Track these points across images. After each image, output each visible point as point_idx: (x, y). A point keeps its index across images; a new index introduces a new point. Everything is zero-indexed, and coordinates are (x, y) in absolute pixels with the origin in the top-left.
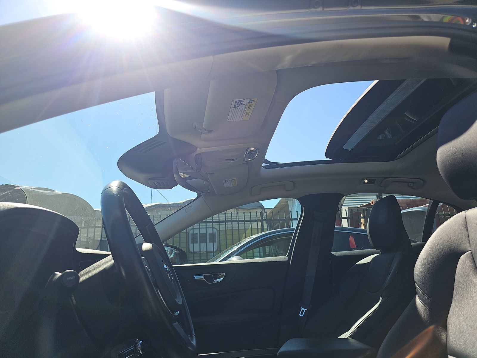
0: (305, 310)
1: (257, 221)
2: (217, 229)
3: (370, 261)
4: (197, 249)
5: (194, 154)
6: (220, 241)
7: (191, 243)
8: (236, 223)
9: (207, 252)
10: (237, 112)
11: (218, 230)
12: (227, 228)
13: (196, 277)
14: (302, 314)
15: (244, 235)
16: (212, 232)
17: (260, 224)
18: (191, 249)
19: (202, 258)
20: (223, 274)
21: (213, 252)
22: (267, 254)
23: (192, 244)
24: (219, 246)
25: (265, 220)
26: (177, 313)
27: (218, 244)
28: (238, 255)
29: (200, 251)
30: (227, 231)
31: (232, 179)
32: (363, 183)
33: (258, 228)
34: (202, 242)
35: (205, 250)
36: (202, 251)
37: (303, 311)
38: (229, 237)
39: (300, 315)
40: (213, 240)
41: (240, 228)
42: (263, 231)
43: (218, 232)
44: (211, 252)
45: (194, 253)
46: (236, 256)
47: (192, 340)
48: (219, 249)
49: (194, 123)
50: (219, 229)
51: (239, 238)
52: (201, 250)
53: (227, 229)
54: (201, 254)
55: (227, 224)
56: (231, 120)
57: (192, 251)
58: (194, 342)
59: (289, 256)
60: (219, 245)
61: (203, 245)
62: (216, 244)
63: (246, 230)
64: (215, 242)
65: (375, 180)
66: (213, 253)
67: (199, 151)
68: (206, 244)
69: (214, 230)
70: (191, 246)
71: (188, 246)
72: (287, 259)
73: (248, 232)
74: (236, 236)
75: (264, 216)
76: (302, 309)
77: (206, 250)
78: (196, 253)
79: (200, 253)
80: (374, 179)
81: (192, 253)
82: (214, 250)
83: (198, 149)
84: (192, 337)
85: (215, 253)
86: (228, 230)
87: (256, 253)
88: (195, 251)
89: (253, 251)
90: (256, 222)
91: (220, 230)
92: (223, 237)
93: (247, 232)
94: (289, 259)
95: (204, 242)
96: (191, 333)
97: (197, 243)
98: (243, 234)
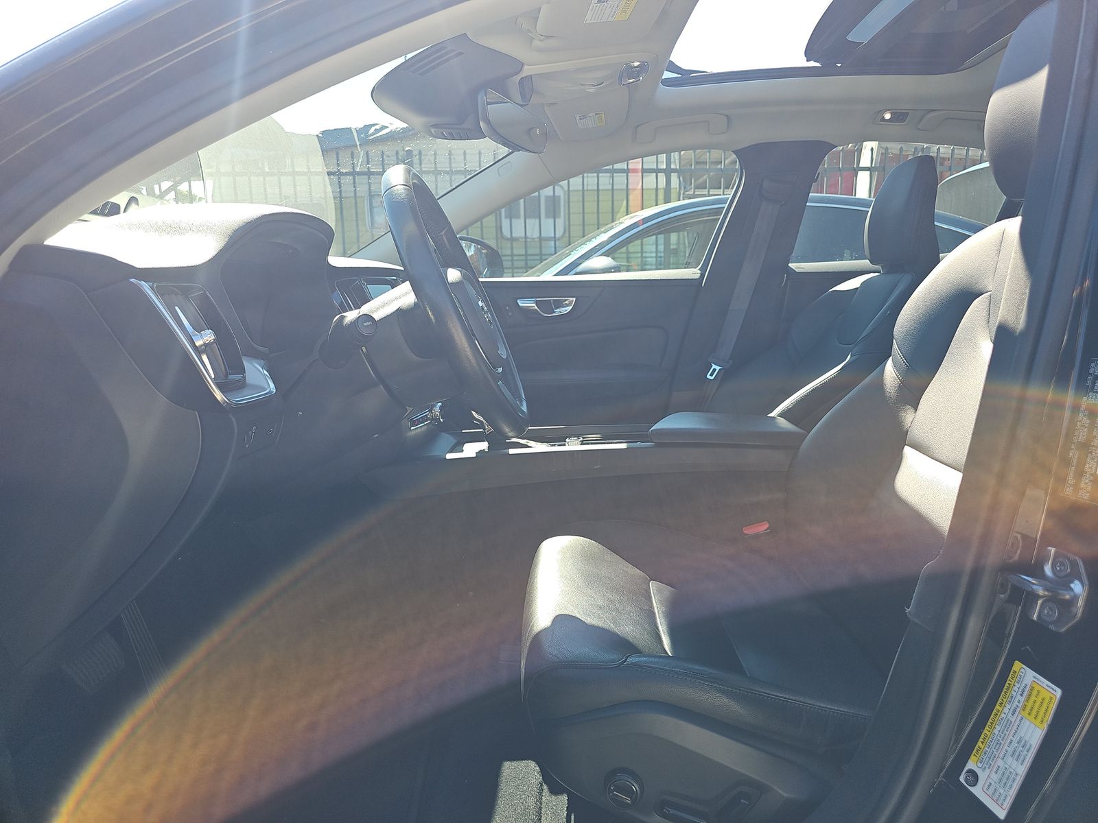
0: (718, 368)
1: (657, 171)
2: (564, 187)
3: (858, 286)
4: (519, 232)
5: (518, 77)
6: (569, 217)
7: (506, 218)
8: (608, 174)
9: (541, 239)
10: (603, 10)
11: (566, 189)
12: (587, 185)
13: (521, 303)
14: (711, 375)
15: (625, 202)
16: (552, 194)
17: (662, 178)
18: (506, 233)
19: (530, 252)
20: (573, 300)
21: (555, 239)
22: (672, 247)
23: (508, 220)
24: (567, 227)
25: (675, 171)
26: (500, 370)
27: (565, 222)
28: (606, 254)
29: (526, 237)
30: (586, 193)
31: (594, 114)
32: (881, 121)
33: (657, 189)
34: (530, 217)
35: (536, 235)
36: (530, 237)
37: (715, 370)
38: (591, 206)
39: (708, 376)
40: (553, 213)
41: (615, 187)
42: (667, 200)
43: (565, 194)
44: (549, 239)
45: (512, 239)
46: (601, 255)
47: (522, 405)
48: (567, 234)
49: (519, 19)
50: (569, 188)
51: (613, 210)
52: (528, 234)
53: (585, 188)
54: (528, 243)
55: (587, 177)
56: (592, 21)
57: (509, 236)
58: (524, 408)
59: (703, 270)
60: (567, 223)
61: (533, 223)
62: (560, 222)
63: (630, 192)
64: (559, 217)
65: (908, 113)
66: (553, 242)
67: (527, 71)
68: (537, 221)
69: (556, 190)
70: (505, 223)
71: (499, 225)
72: (697, 276)
73: (635, 197)
74: (605, 206)
75: (675, 159)
76: (714, 366)
77: (538, 235)
78: (517, 239)
79: (526, 241)
80: (906, 111)
81: (507, 239)
82: (557, 236)
83: (526, 67)
84: (521, 401)
85: (557, 243)
86: (587, 190)
87: (649, 245)
88: (513, 235)
89: (642, 242)
90: (655, 174)
91: (571, 189)
92: (576, 207)
93: (631, 197)
94: (702, 275)
95: (534, 217)
96: (521, 396)
97: (518, 217)
98: (623, 200)
